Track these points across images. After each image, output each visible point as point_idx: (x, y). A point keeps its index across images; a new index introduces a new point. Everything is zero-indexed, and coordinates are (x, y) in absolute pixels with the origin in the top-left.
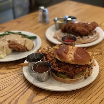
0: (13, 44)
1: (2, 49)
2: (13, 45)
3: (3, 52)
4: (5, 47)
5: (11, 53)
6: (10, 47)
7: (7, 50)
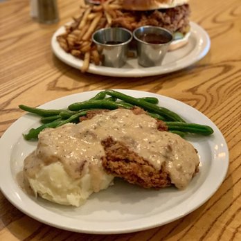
0: (120, 156)
1: (78, 173)
2: (121, 163)
3: (80, 185)
4: (90, 168)
5: (110, 186)
6: (107, 169)
7: (93, 178)
